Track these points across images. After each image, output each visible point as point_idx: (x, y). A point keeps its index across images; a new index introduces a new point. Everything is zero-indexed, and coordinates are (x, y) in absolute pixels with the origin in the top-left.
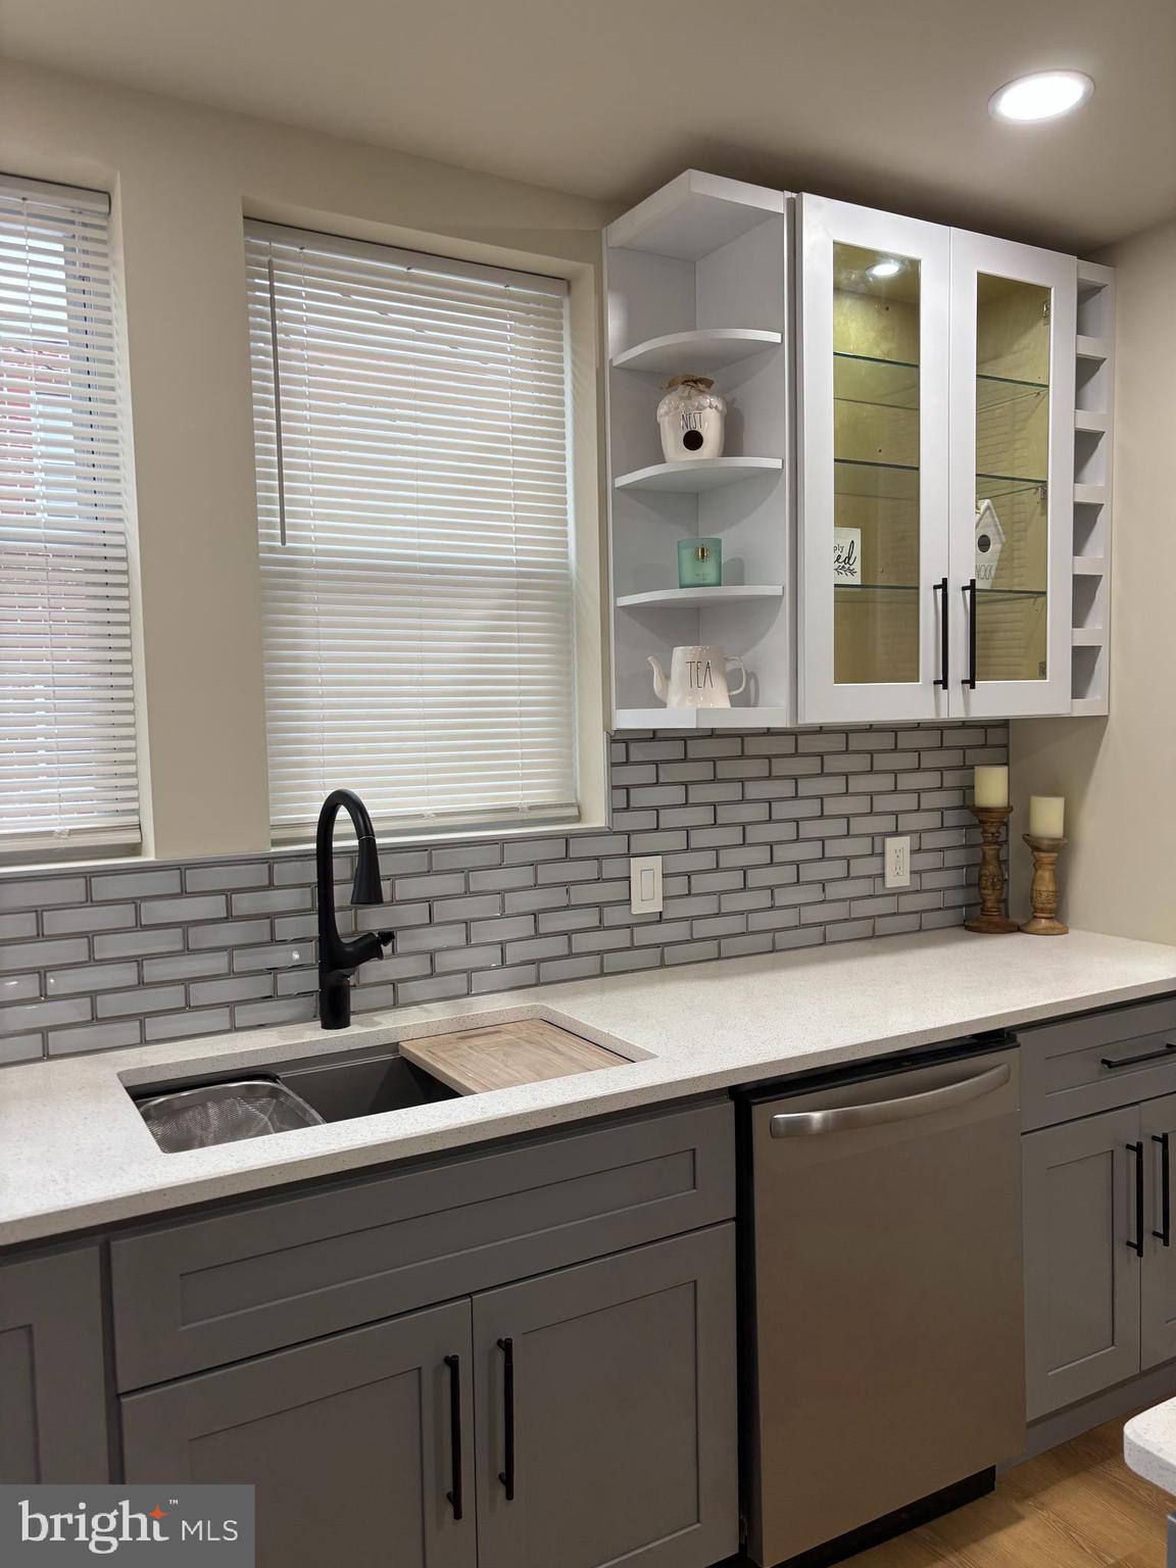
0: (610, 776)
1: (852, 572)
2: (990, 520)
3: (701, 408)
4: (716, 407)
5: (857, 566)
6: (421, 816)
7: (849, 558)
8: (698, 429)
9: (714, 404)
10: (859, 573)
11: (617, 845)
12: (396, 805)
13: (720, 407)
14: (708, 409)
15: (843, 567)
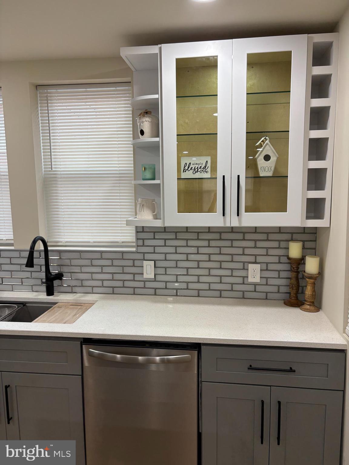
0: (137, 236)
1: (207, 172)
2: (269, 148)
3: (143, 122)
4: (148, 121)
5: (209, 170)
6: (89, 242)
7: (205, 167)
8: (142, 129)
9: (147, 120)
10: (210, 172)
11: (140, 256)
12: (83, 239)
13: (150, 120)
14: (146, 122)
15: (203, 170)
